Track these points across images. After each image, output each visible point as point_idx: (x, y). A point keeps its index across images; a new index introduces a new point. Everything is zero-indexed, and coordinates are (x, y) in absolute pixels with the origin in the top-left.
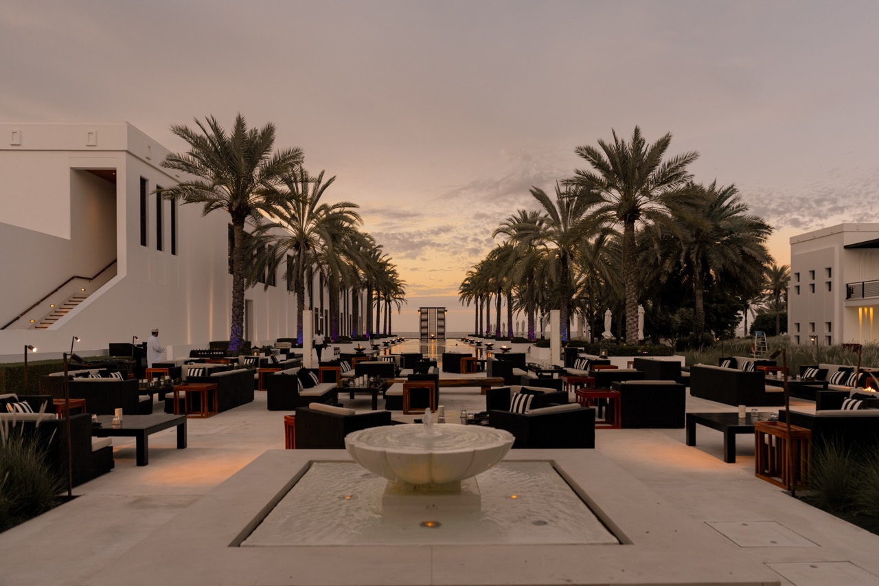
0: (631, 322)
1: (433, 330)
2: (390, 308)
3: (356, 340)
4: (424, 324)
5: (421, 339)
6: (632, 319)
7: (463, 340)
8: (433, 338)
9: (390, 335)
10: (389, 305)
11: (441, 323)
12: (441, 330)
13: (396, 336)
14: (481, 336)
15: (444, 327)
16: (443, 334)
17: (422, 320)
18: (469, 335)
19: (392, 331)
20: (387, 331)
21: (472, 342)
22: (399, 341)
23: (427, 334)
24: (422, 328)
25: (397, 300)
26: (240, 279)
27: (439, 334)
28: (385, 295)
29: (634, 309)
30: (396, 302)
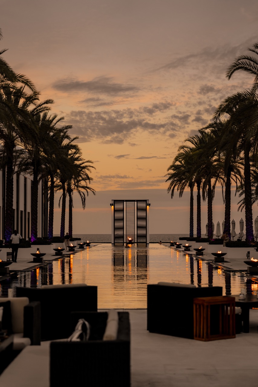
1: (130, 231)
2: (71, 201)
3: (35, 243)
4: (118, 224)
5: (114, 244)
7: (172, 245)
8: (130, 242)
10: (70, 196)
11: (142, 223)
12: (142, 232)
13: (80, 239)
14: (199, 239)
15: (145, 228)
16: (145, 236)
17: (115, 220)
18: (181, 239)
20: (67, 231)
21: (187, 249)
22: (81, 247)
23: (122, 237)
24: (115, 229)
25: (80, 189)
27: (138, 236)
28: (63, 181)
30: (79, 192)
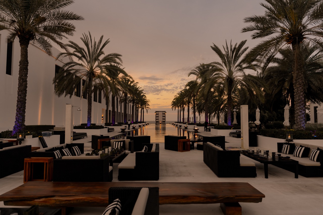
0: (300, 113)
1: (161, 120)
2: (143, 111)
3: (133, 123)
4: (157, 118)
6: (301, 112)
7: (173, 124)
8: (161, 123)
9: (143, 122)
10: (143, 110)
11: (164, 118)
12: (164, 120)
13: (146, 122)
14: (180, 123)
16: (165, 122)
18: (175, 122)
19: (144, 120)
21: (177, 125)
22: (146, 124)
23: (158, 122)
24: (156, 119)
25: (146, 108)
26: (23, 82)
27: (163, 122)
28: (141, 106)
29: (302, 104)
30: (146, 109)
